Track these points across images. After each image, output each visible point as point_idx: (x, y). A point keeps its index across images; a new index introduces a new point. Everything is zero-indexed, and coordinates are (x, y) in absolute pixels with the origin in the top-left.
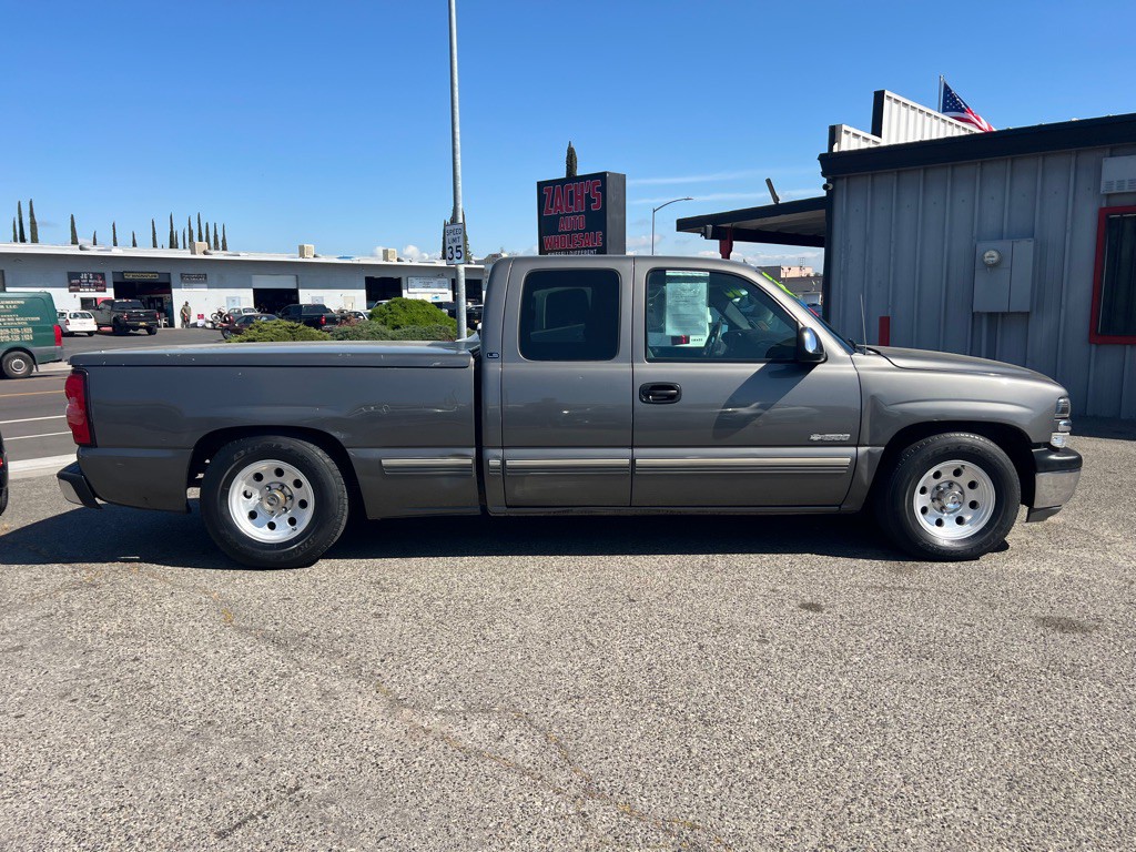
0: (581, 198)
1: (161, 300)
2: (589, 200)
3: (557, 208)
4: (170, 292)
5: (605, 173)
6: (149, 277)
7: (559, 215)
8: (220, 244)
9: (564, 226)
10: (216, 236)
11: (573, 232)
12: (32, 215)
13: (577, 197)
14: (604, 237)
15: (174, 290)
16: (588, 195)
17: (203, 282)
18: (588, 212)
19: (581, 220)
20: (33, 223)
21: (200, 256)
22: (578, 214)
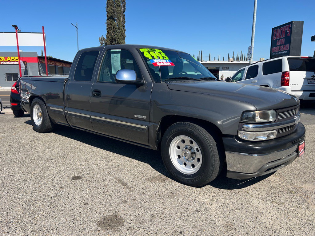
0: (284, 32)
1: (217, 74)
2: (287, 33)
3: (277, 37)
4: (219, 72)
5: (292, 22)
6: (214, 68)
7: (277, 39)
8: (246, 59)
9: (278, 44)
10: (245, 57)
11: (281, 45)
12: (202, 54)
13: (283, 32)
14: (290, 46)
15: (220, 72)
16: (286, 31)
17: (227, 69)
18: (286, 37)
19: (283, 40)
20: (202, 56)
21: (230, 62)
22: (282, 38)
